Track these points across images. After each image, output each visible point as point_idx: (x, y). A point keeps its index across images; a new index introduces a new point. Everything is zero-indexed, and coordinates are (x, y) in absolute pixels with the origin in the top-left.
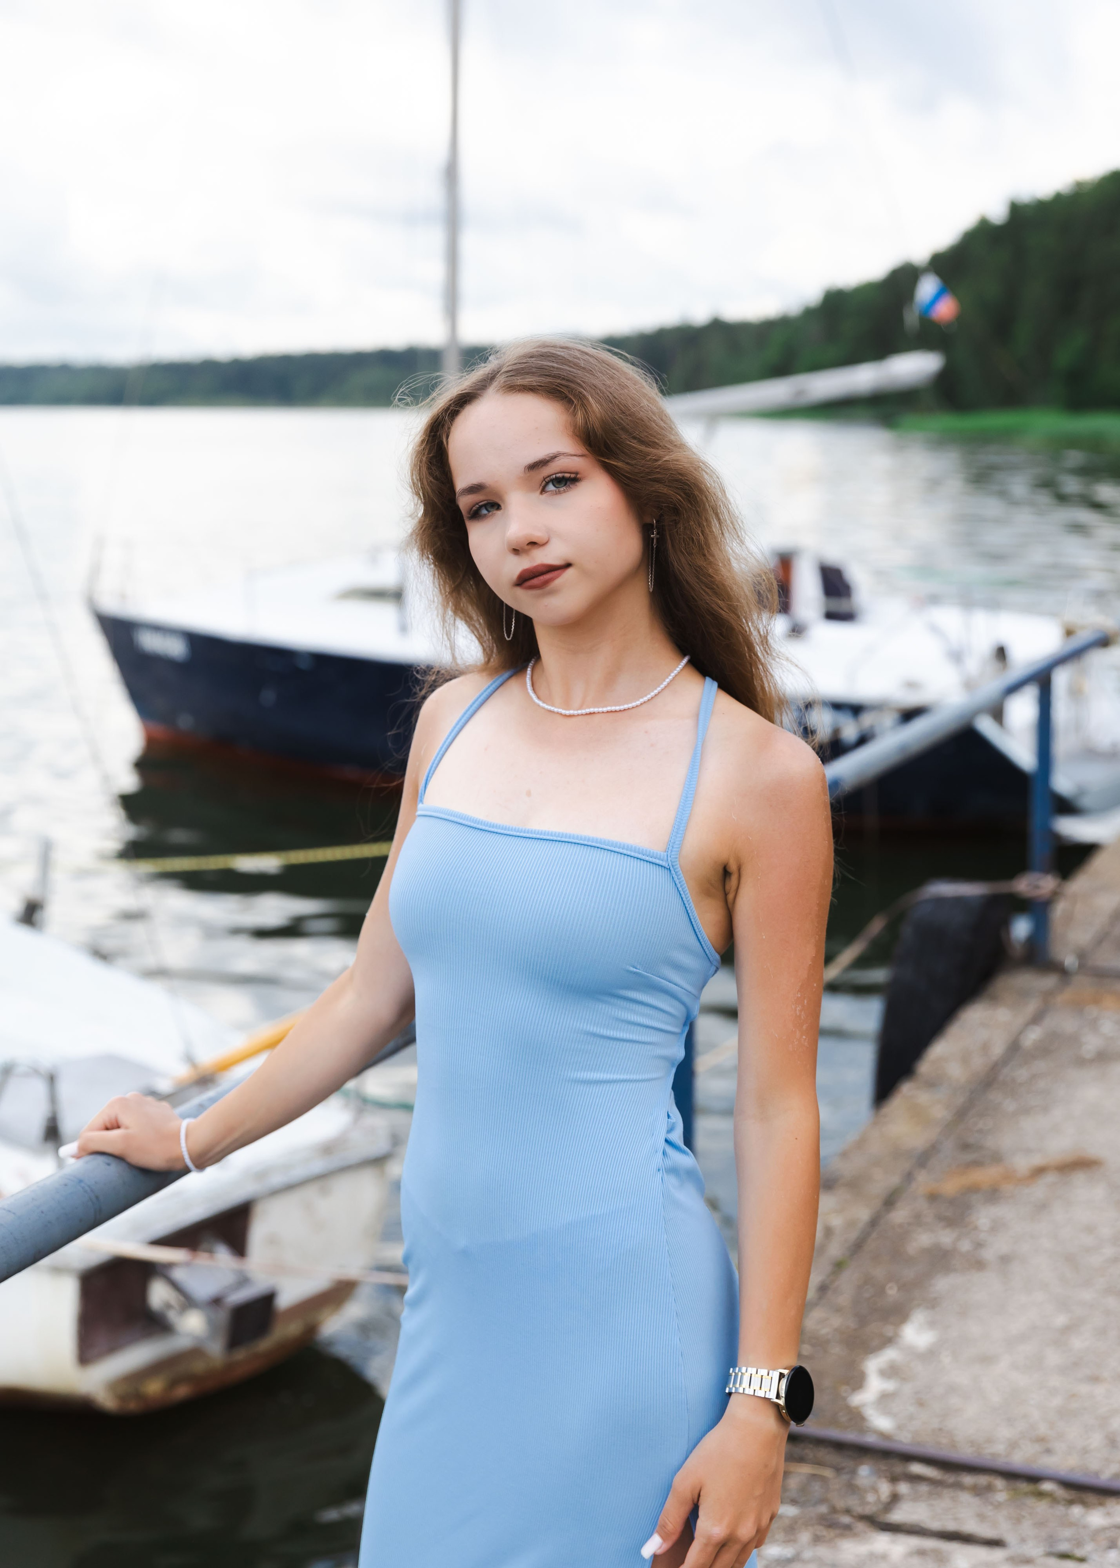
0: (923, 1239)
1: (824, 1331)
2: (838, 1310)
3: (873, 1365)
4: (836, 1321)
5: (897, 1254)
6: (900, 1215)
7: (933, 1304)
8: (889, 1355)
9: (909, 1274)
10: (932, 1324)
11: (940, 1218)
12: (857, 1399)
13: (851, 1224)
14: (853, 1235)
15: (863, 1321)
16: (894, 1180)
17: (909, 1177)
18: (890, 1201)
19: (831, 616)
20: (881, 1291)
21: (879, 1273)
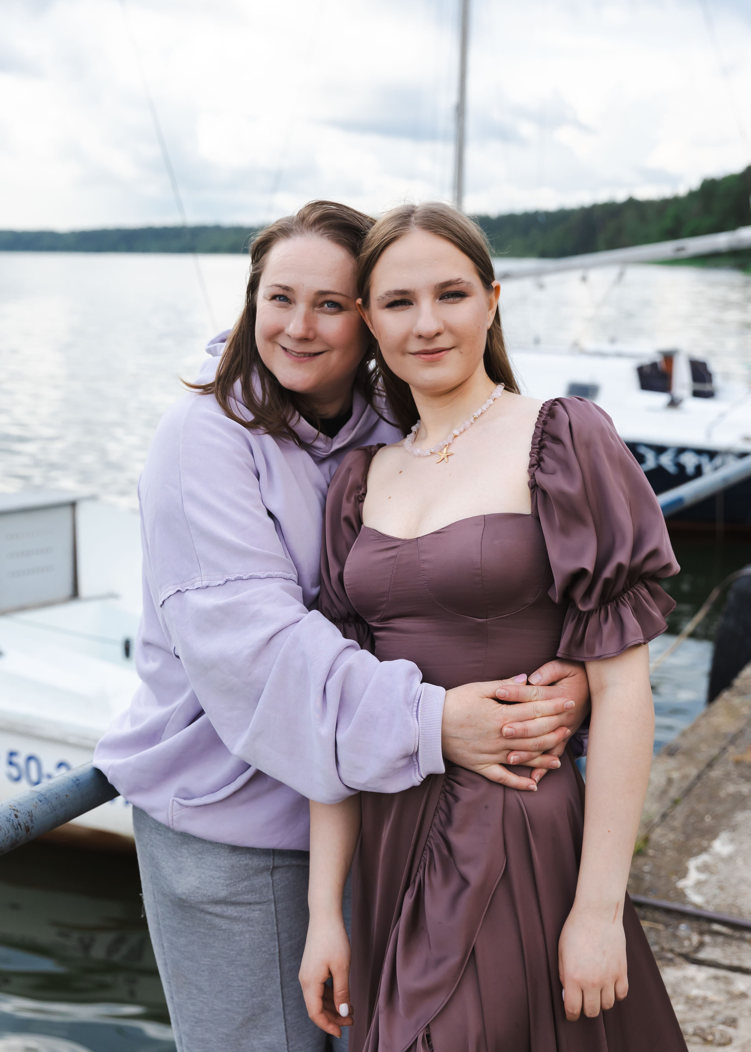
0: (731, 788)
1: (664, 841)
2: (673, 829)
3: (693, 864)
4: (672, 836)
5: (713, 797)
6: (716, 773)
7: (734, 828)
8: (704, 858)
9: (719, 809)
10: (732, 840)
11: (742, 776)
12: (681, 884)
13: (685, 777)
14: (685, 784)
15: (688, 837)
16: (715, 751)
17: (724, 749)
18: (710, 765)
19: (697, 394)
20: (702, 820)
21: (700, 807)
